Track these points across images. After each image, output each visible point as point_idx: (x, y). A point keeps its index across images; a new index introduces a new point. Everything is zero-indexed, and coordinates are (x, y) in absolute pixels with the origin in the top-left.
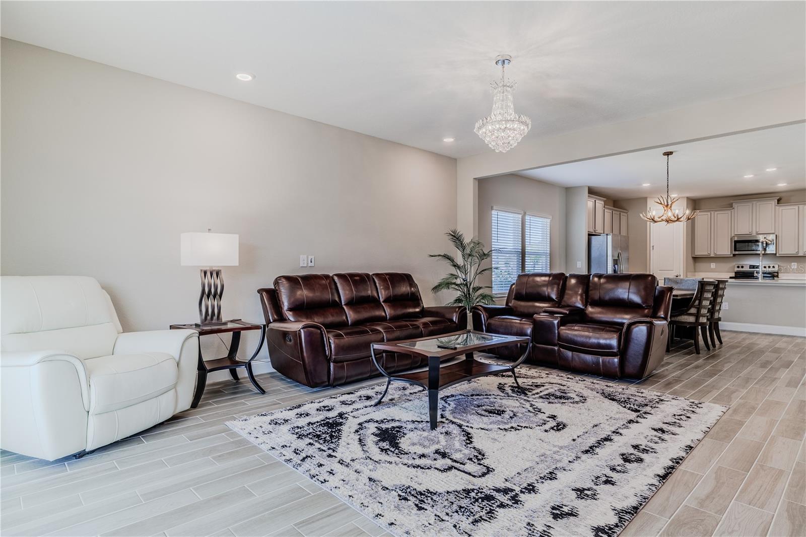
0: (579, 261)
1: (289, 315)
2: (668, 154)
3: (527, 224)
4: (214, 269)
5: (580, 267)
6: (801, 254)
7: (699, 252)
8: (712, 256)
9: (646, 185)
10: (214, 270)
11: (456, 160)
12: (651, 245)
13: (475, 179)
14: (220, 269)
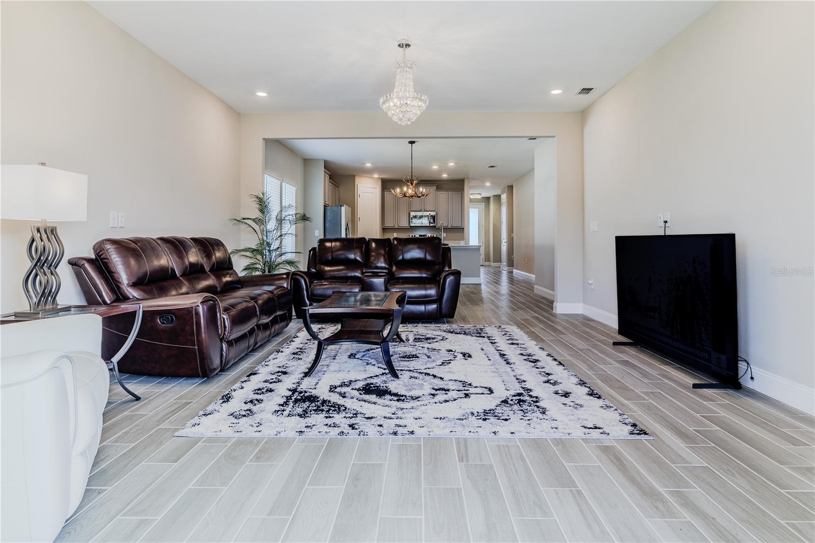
0: (317, 230)
1: (133, 293)
2: (412, 143)
3: (283, 188)
4: (48, 225)
5: (318, 235)
6: (449, 227)
7: (388, 224)
8: (396, 227)
9: (368, 165)
10: (49, 227)
11: (239, 114)
12: (358, 217)
13: (264, 139)
14: (55, 226)
